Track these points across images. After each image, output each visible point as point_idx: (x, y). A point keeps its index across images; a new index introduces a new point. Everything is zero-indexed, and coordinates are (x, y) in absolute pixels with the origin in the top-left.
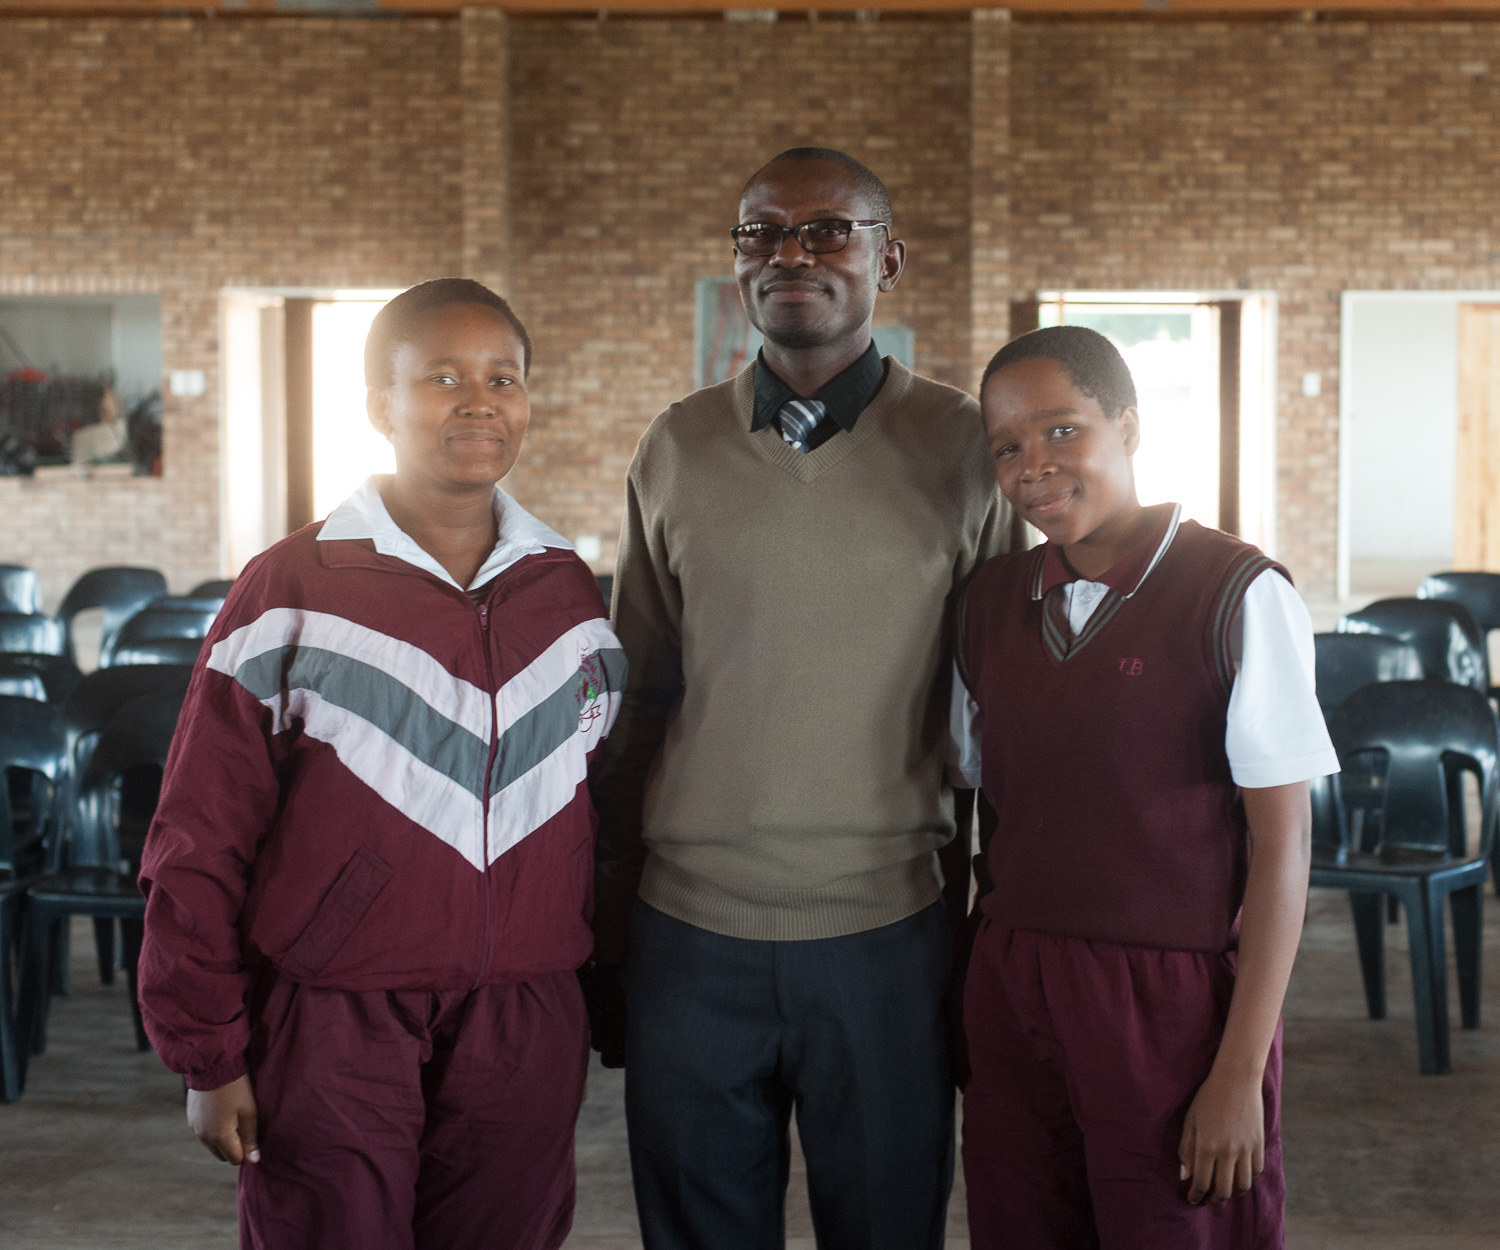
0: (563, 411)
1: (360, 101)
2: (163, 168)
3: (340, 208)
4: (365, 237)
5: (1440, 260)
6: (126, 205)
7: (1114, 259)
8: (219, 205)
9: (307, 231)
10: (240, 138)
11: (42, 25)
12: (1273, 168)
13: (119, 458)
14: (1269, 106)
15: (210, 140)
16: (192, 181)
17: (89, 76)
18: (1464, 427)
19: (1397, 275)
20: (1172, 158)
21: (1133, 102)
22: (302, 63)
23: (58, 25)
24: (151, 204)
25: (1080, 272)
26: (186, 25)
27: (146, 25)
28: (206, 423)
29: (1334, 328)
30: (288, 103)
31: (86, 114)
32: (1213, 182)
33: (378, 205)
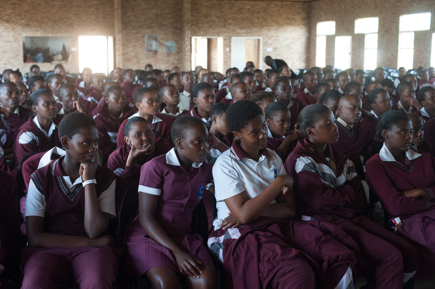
0: (127, 53)
2: (70, 18)
3: (96, 24)
5: (244, 33)
6: (65, 24)
7: (202, 32)
8: (78, 24)
9: (91, 27)
10: (81, 14)
12: (222, 20)
14: (222, 12)
15: (77, 14)
16: (74, 20)
17: (59, 5)
18: (246, 55)
19: (238, 35)
20: (209, 19)
21: (204, 11)
24: (68, 24)
25: (197, 34)
28: (77, 55)
29: (230, 42)
30: (88, 9)
31: (58, 10)
32: (214, 22)
33: (101, 24)
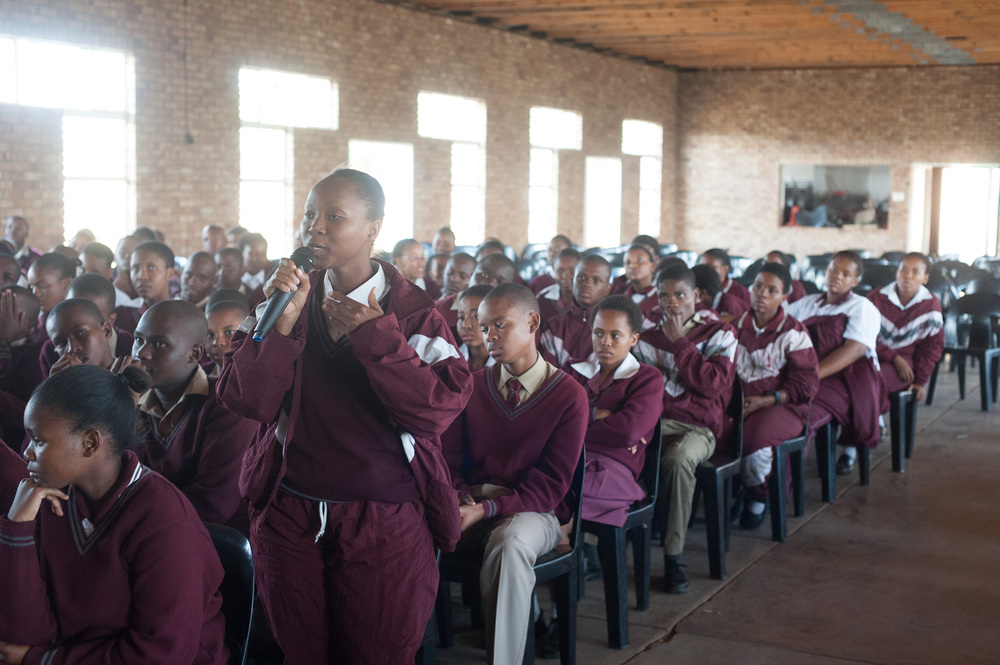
1: (967, 96)
2: (894, 120)
3: (957, 135)
4: (965, 145)
6: (880, 134)
8: (913, 133)
9: (944, 142)
10: (922, 110)
11: (854, 71)
13: (872, 223)
15: (911, 111)
16: (904, 125)
17: (870, 89)
22: (947, 82)
23: (860, 71)
24: (889, 133)
26: (905, 70)
27: (891, 70)
28: (904, 211)
30: (940, 97)
31: (868, 102)
33: (971, 133)
